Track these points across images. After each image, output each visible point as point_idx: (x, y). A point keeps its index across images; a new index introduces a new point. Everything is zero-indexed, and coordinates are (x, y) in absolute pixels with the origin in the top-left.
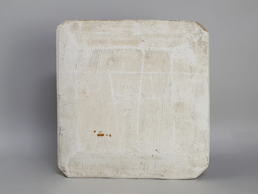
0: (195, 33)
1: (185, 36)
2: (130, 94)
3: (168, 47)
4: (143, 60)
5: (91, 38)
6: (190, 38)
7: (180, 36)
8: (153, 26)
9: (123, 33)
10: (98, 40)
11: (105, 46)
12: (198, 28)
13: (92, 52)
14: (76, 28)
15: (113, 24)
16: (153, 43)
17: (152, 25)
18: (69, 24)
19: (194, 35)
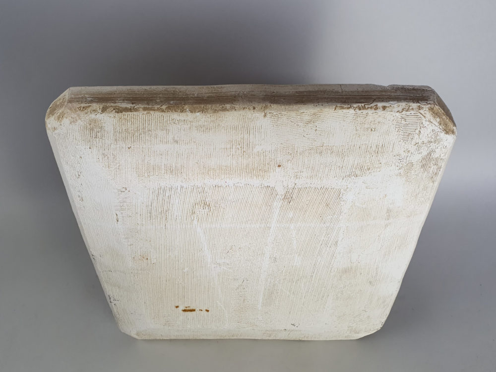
0: (420, 142)
1: (391, 149)
2: (246, 258)
3: (343, 179)
4: (277, 204)
5: (143, 161)
6: (403, 154)
7: (380, 149)
8: (310, 125)
9: (228, 146)
10: (163, 164)
11: (184, 180)
12: (431, 128)
13: (151, 192)
14: (99, 134)
15: (200, 123)
16: (305, 170)
17: (309, 122)
18: (77, 123)
19: (416, 147)
